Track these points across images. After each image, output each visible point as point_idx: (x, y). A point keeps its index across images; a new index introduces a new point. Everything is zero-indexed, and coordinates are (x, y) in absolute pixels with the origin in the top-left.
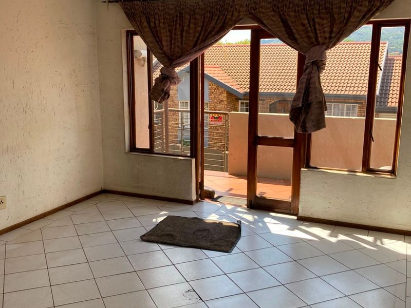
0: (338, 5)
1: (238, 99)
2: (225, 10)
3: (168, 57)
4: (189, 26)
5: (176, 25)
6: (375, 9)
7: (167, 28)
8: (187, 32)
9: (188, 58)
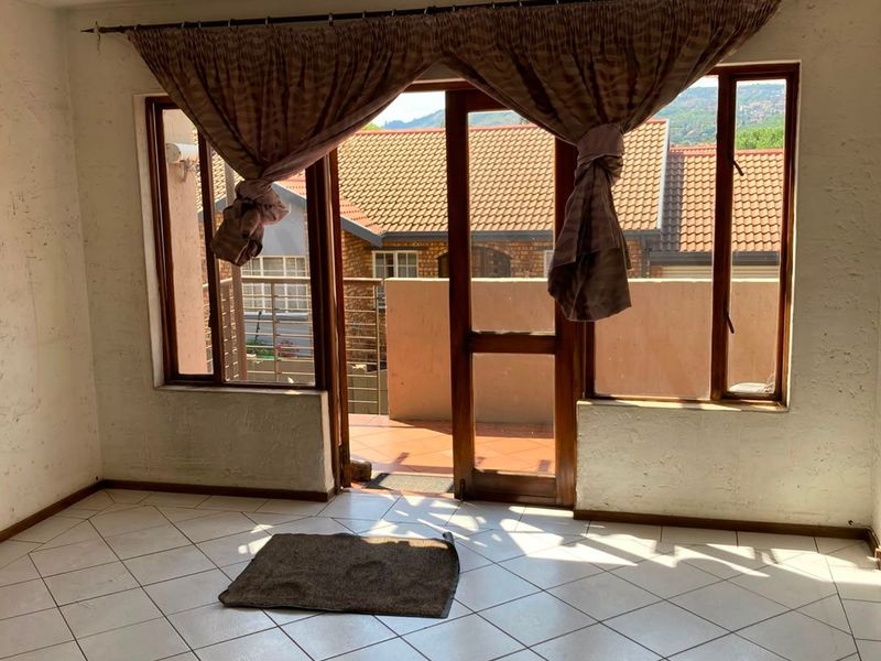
0: (643, 33)
1: (369, 248)
2: (387, 47)
3: (253, 157)
4: (301, 84)
5: (268, 82)
6: (726, 41)
7: (249, 91)
8: (296, 99)
9: (301, 159)
